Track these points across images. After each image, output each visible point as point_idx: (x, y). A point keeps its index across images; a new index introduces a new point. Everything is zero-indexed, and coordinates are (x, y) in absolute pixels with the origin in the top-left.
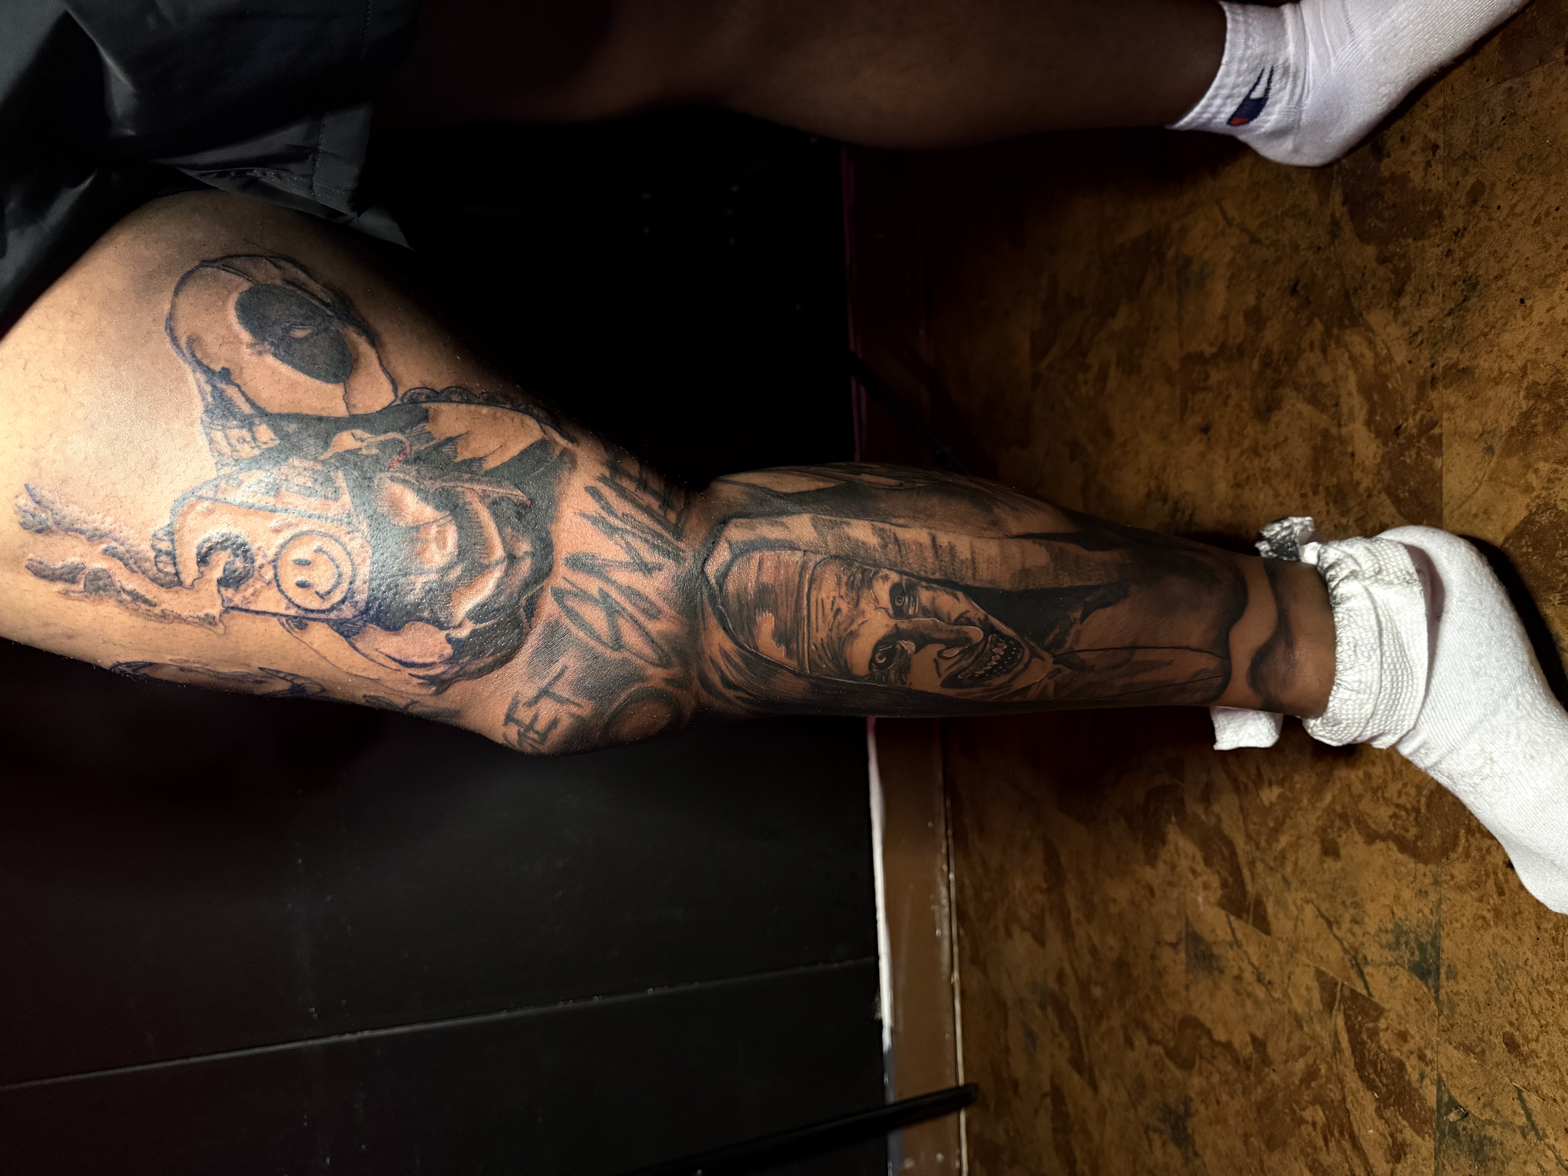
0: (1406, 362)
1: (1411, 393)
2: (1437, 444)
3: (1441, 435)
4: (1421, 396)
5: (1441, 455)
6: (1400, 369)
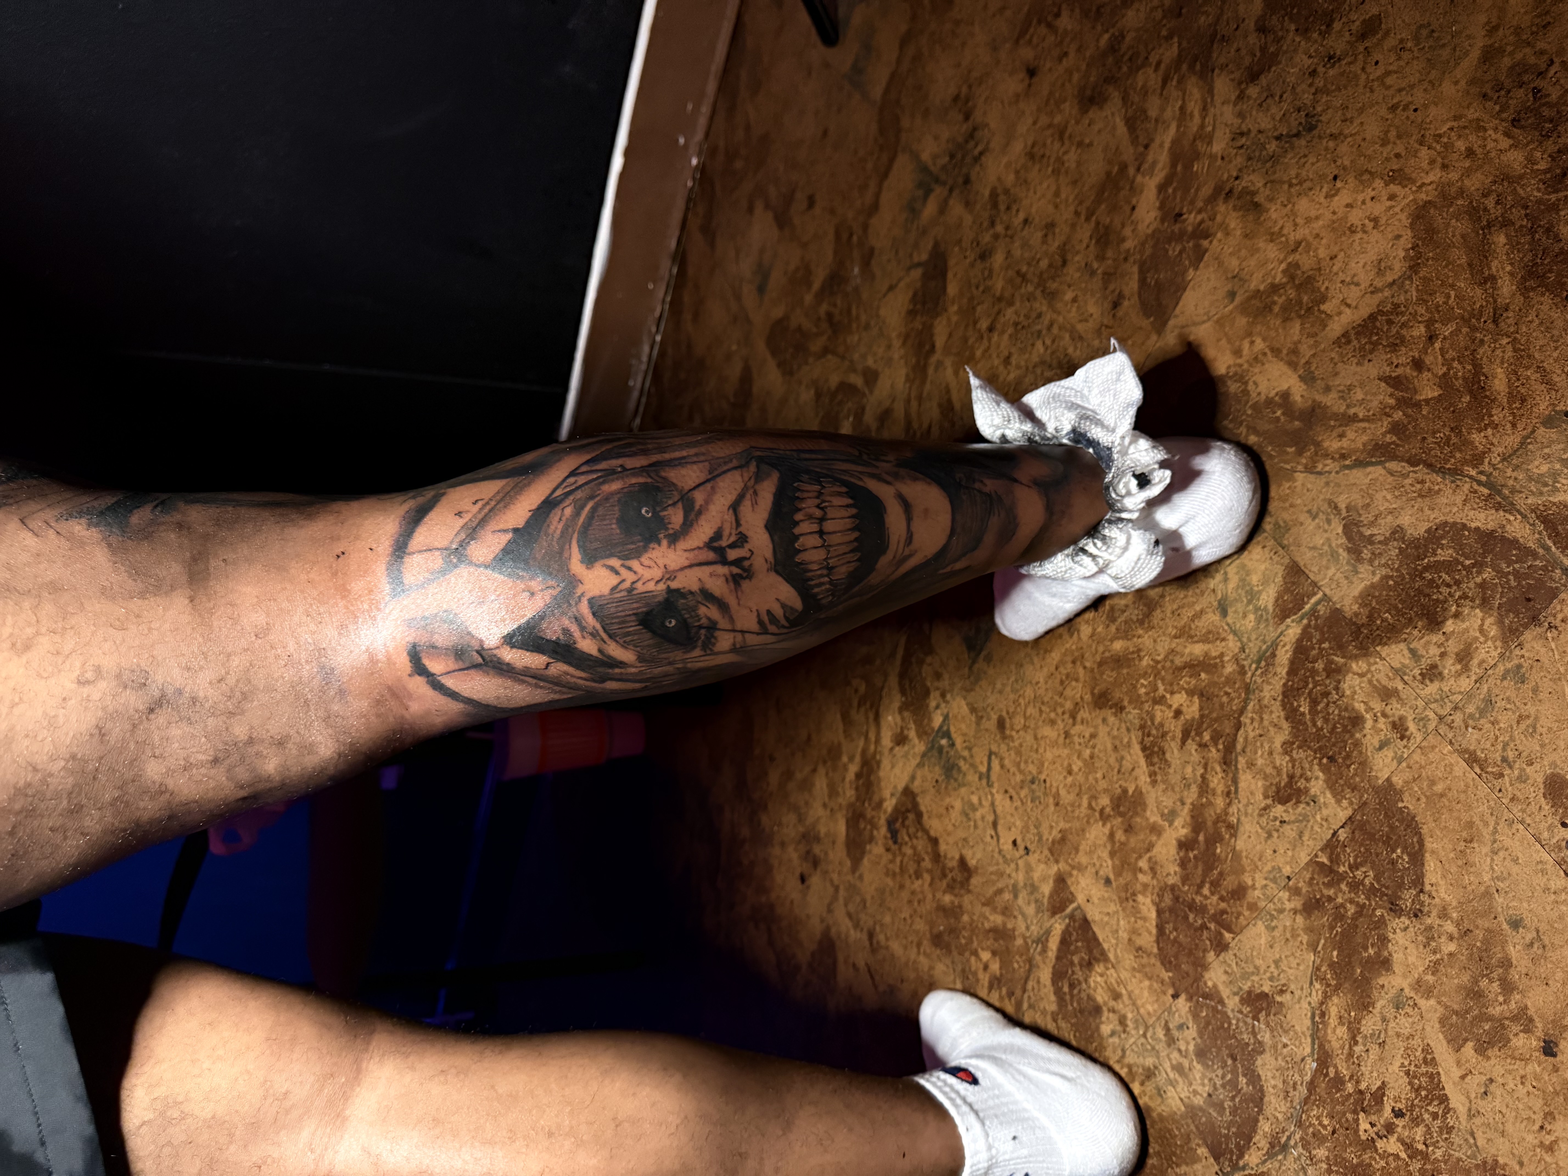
0: (1219, 155)
1: (1206, 191)
2: (1199, 255)
3: (1206, 250)
4: (1212, 199)
5: (1196, 268)
6: (1212, 157)
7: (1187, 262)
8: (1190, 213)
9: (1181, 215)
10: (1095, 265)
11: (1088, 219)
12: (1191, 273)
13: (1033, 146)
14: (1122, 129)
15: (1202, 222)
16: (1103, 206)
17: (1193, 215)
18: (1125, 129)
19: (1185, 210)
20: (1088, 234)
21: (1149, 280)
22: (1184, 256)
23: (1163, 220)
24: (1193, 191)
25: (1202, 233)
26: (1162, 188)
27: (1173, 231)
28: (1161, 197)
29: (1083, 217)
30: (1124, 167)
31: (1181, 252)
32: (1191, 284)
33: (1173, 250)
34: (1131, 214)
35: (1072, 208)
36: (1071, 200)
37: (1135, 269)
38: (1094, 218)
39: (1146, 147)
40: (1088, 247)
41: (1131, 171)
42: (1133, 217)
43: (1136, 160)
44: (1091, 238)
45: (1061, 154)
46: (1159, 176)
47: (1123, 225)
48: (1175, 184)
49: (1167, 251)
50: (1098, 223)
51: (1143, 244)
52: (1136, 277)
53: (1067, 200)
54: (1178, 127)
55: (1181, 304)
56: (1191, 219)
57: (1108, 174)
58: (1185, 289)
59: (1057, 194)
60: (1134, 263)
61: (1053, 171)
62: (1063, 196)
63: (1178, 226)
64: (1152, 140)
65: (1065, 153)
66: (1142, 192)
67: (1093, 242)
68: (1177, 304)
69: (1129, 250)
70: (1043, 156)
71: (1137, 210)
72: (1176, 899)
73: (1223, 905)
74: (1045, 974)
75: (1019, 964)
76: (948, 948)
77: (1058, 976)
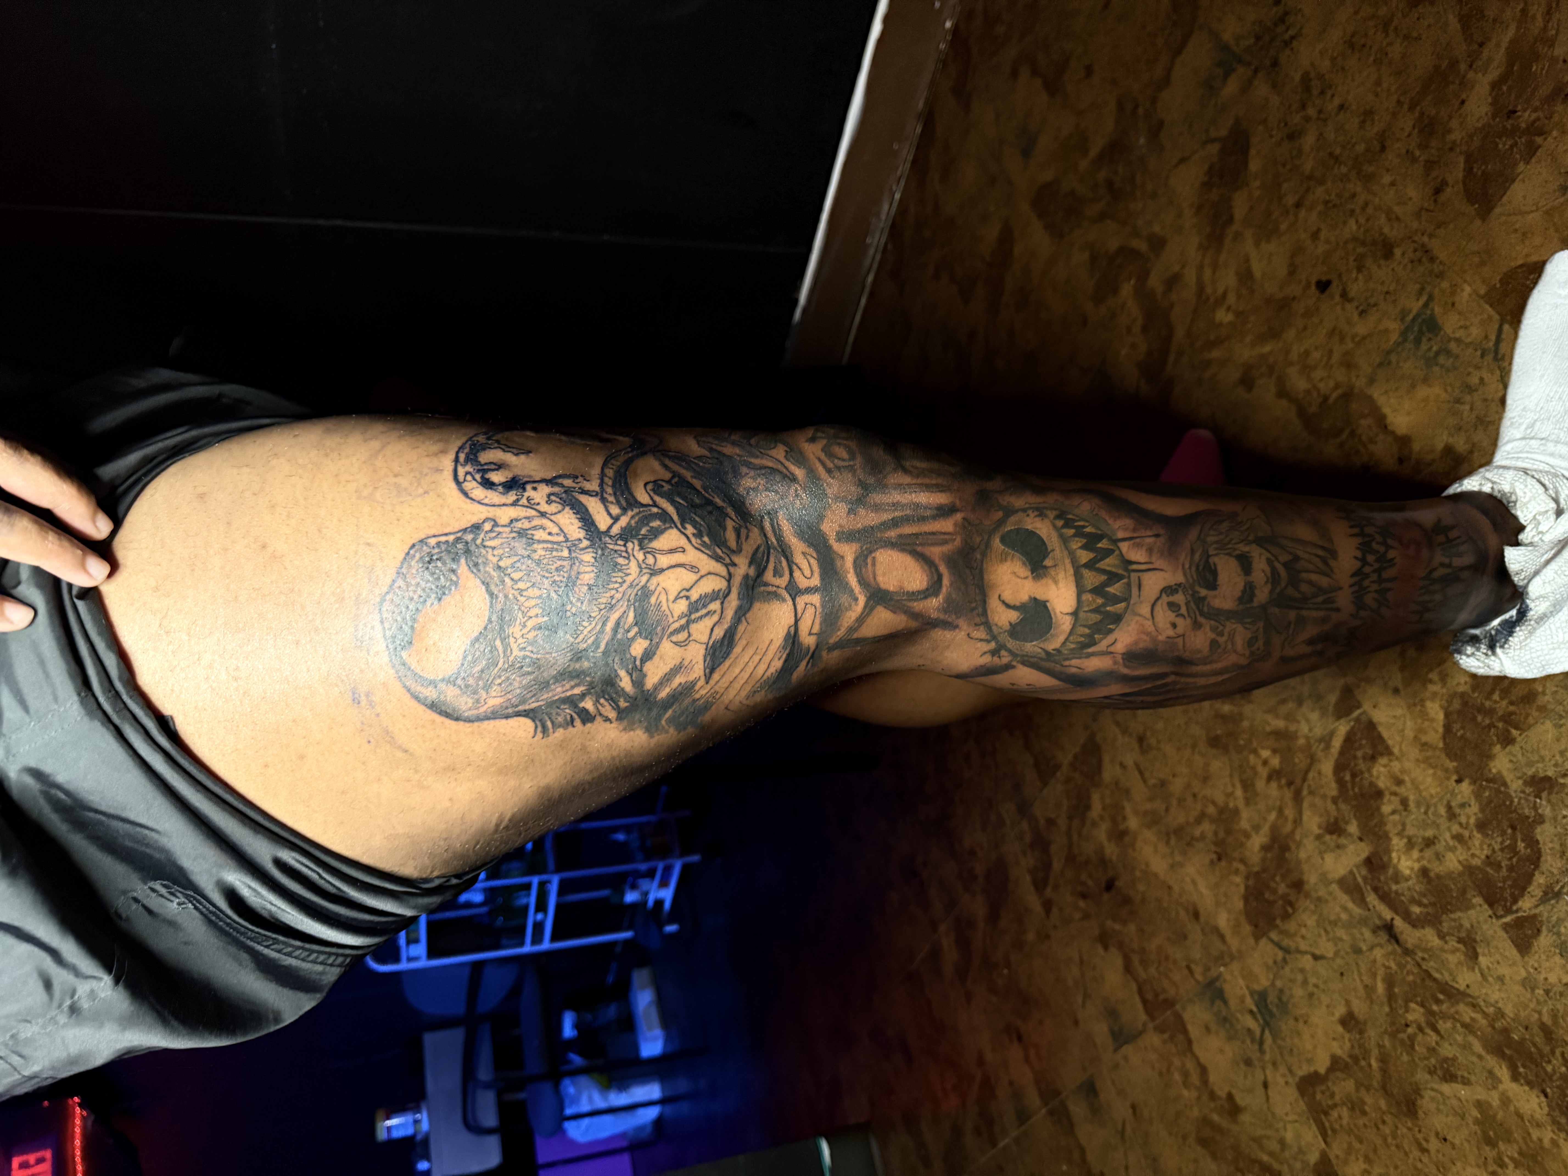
0: (1561, 59)
1: (1545, 90)
2: (1531, 151)
3: (1539, 147)
4: (1550, 99)
5: (1528, 163)
6: (1554, 60)
7: (1518, 156)
8: (1525, 110)
9: (1515, 112)
10: (1417, 153)
11: (1411, 109)
12: (1521, 166)
13: (1353, 36)
14: (1454, 25)
15: (1538, 119)
16: (1430, 98)
17: (1527, 114)
18: (1459, 26)
19: (1519, 108)
20: (1411, 124)
21: (1475, 170)
22: (1515, 150)
23: (1494, 117)
24: (1529, 90)
25: (1537, 130)
26: (1495, 86)
27: (1504, 126)
28: (1494, 94)
29: (1406, 107)
30: (1454, 64)
31: (1512, 147)
32: (1521, 177)
33: (1504, 144)
34: (1460, 108)
35: (1395, 98)
36: (1393, 89)
37: (1462, 159)
38: (1418, 108)
39: (1481, 45)
40: (1409, 135)
41: (1463, 67)
42: (1461, 111)
43: (1469, 56)
44: (1414, 127)
45: (1384, 44)
46: (1494, 74)
47: (1450, 117)
48: (1510, 83)
49: (1497, 145)
50: (1422, 114)
51: (1471, 136)
52: (1462, 165)
53: (1389, 90)
54: (1518, 28)
55: (1508, 193)
56: (1526, 117)
57: (1437, 68)
58: (1513, 181)
59: (1378, 83)
60: (1461, 153)
61: (1374, 61)
62: (1385, 85)
63: (1510, 121)
64: (1489, 39)
65: (1390, 44)
66: (1473, 87)
67: (1416, 130)
68: (1505, 194)
69: (1454, 142)
70: (1364, 46)
71: (1467, 103)
72: (1465, 704)
73: (1512, 708)
74: (1327, 767)
75: (1300, 760)
76: (1226, 749)
77: (1339, 768)
